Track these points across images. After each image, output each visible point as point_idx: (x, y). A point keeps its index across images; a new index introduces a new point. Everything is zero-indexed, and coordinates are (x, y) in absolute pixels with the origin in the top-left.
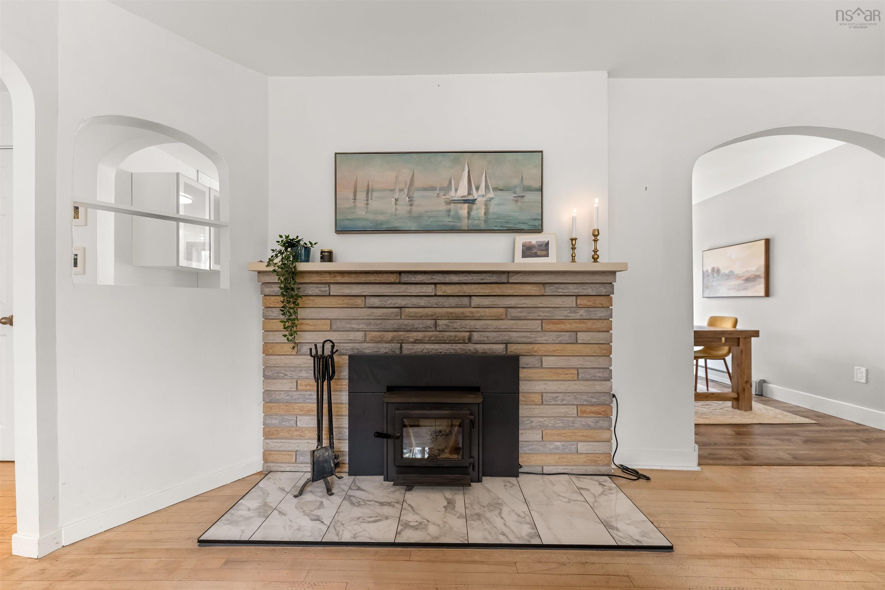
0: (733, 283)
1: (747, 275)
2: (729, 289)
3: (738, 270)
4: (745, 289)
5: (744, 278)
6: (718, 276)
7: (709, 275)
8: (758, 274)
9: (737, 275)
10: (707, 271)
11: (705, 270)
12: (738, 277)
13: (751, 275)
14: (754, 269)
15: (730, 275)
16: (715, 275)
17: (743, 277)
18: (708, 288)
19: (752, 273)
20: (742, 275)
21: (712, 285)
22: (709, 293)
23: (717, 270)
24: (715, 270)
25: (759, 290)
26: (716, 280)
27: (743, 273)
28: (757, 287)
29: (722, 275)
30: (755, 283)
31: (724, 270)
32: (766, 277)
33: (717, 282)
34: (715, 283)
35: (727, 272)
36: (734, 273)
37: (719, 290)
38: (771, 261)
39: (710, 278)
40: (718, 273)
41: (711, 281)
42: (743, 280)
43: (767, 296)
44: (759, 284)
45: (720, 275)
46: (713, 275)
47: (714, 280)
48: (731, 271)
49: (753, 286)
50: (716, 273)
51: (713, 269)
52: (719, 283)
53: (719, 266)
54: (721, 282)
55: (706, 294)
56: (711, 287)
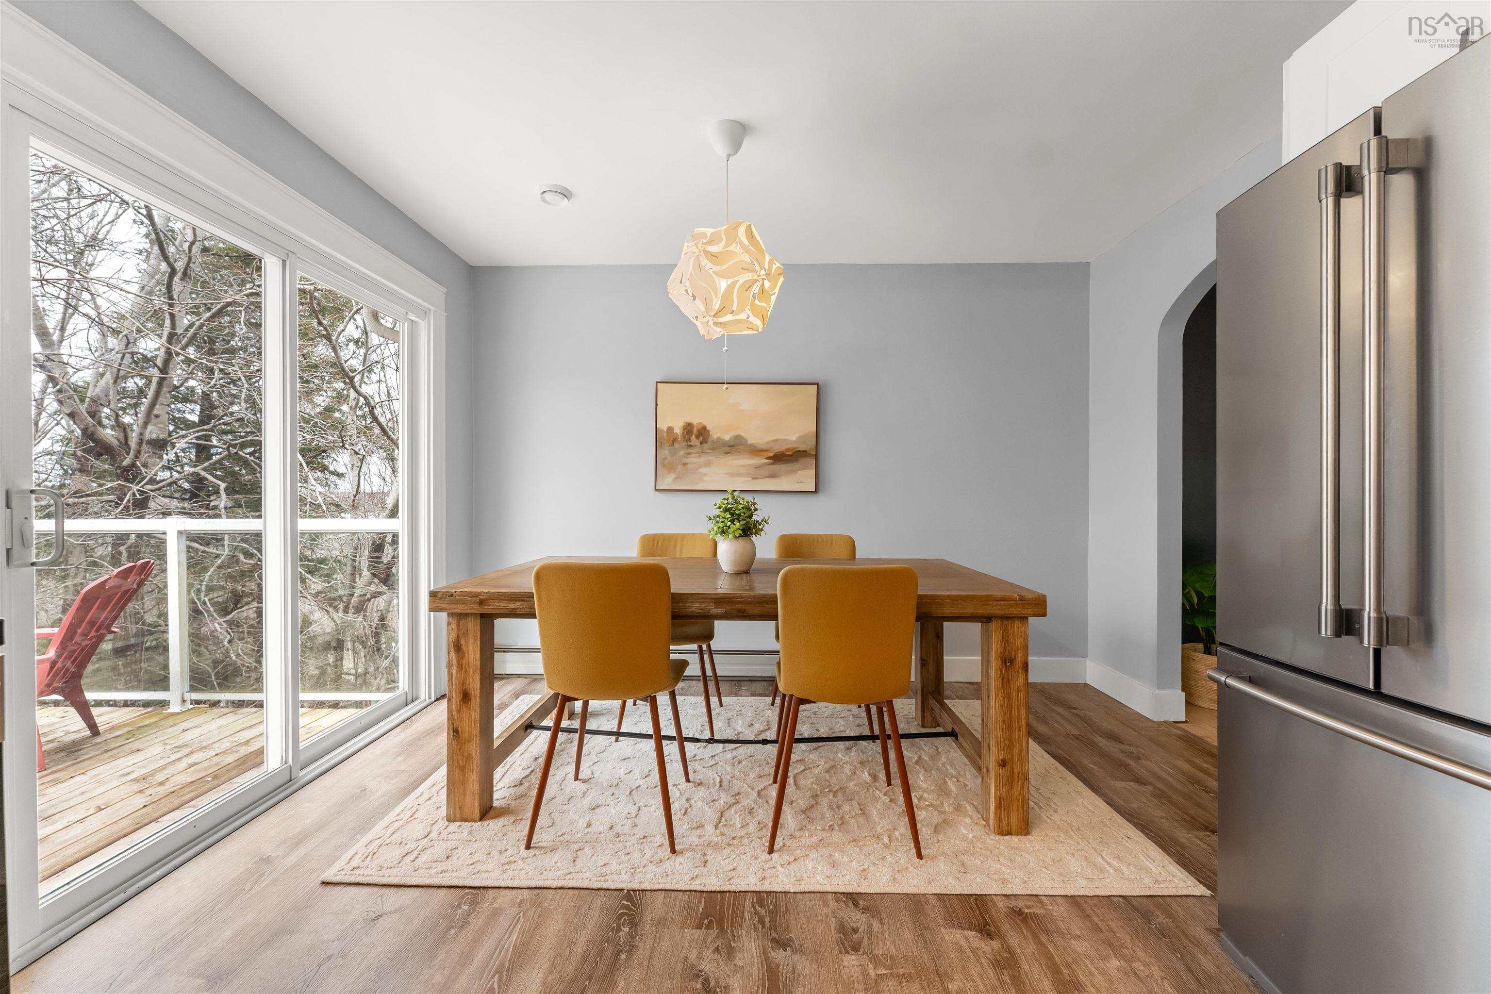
0: (742, 461)
1: (778, 448)
2: (733, 475)
3: (756, 436)
4: (772, 476)
5: (772, 455)
6: (702, 443)
7: (675, 440)
8: (802, 447)
9: (752, 446)
10: (670, 429)
11: (663, 426)
12: (756, 451)
13: (788, 450)
14: (794, 438)
15: (735, 446)
16: (694, 441)
17: (767, 451)
18: (671, 468)
19: (790, 446)
20: (765, 447)
21: (685, 464)
22: (674, 480)
23: (699, 431)
24: (695, 431)
25: (804, 479)
26: (697, 453)
27: (768, 443)
28: (801, 473)
29: (713, 442)
30: (796, 466)
31: (720, 431)
32: (817, 457)
33: (699, 457)
34: (693, 460)
35: (727, 437)
36: (746, 441)
37: (705, 475)
38: (821, 427)
39: (676, 445)
40: (701, 438)
41: (682, 453)
42: (767, 458)
43: (816, 491)
44: (804, 468)
45: (706, 442)
46: (689, 441)
47: (690, 451)
48: (738, 437)
49: (792, 472)
50: (697, 437)
51: (688, 428)
52: (703, 459)
53: (705, 423)
54: (711, 458)
55: (667, 481)
56: (680, 468)
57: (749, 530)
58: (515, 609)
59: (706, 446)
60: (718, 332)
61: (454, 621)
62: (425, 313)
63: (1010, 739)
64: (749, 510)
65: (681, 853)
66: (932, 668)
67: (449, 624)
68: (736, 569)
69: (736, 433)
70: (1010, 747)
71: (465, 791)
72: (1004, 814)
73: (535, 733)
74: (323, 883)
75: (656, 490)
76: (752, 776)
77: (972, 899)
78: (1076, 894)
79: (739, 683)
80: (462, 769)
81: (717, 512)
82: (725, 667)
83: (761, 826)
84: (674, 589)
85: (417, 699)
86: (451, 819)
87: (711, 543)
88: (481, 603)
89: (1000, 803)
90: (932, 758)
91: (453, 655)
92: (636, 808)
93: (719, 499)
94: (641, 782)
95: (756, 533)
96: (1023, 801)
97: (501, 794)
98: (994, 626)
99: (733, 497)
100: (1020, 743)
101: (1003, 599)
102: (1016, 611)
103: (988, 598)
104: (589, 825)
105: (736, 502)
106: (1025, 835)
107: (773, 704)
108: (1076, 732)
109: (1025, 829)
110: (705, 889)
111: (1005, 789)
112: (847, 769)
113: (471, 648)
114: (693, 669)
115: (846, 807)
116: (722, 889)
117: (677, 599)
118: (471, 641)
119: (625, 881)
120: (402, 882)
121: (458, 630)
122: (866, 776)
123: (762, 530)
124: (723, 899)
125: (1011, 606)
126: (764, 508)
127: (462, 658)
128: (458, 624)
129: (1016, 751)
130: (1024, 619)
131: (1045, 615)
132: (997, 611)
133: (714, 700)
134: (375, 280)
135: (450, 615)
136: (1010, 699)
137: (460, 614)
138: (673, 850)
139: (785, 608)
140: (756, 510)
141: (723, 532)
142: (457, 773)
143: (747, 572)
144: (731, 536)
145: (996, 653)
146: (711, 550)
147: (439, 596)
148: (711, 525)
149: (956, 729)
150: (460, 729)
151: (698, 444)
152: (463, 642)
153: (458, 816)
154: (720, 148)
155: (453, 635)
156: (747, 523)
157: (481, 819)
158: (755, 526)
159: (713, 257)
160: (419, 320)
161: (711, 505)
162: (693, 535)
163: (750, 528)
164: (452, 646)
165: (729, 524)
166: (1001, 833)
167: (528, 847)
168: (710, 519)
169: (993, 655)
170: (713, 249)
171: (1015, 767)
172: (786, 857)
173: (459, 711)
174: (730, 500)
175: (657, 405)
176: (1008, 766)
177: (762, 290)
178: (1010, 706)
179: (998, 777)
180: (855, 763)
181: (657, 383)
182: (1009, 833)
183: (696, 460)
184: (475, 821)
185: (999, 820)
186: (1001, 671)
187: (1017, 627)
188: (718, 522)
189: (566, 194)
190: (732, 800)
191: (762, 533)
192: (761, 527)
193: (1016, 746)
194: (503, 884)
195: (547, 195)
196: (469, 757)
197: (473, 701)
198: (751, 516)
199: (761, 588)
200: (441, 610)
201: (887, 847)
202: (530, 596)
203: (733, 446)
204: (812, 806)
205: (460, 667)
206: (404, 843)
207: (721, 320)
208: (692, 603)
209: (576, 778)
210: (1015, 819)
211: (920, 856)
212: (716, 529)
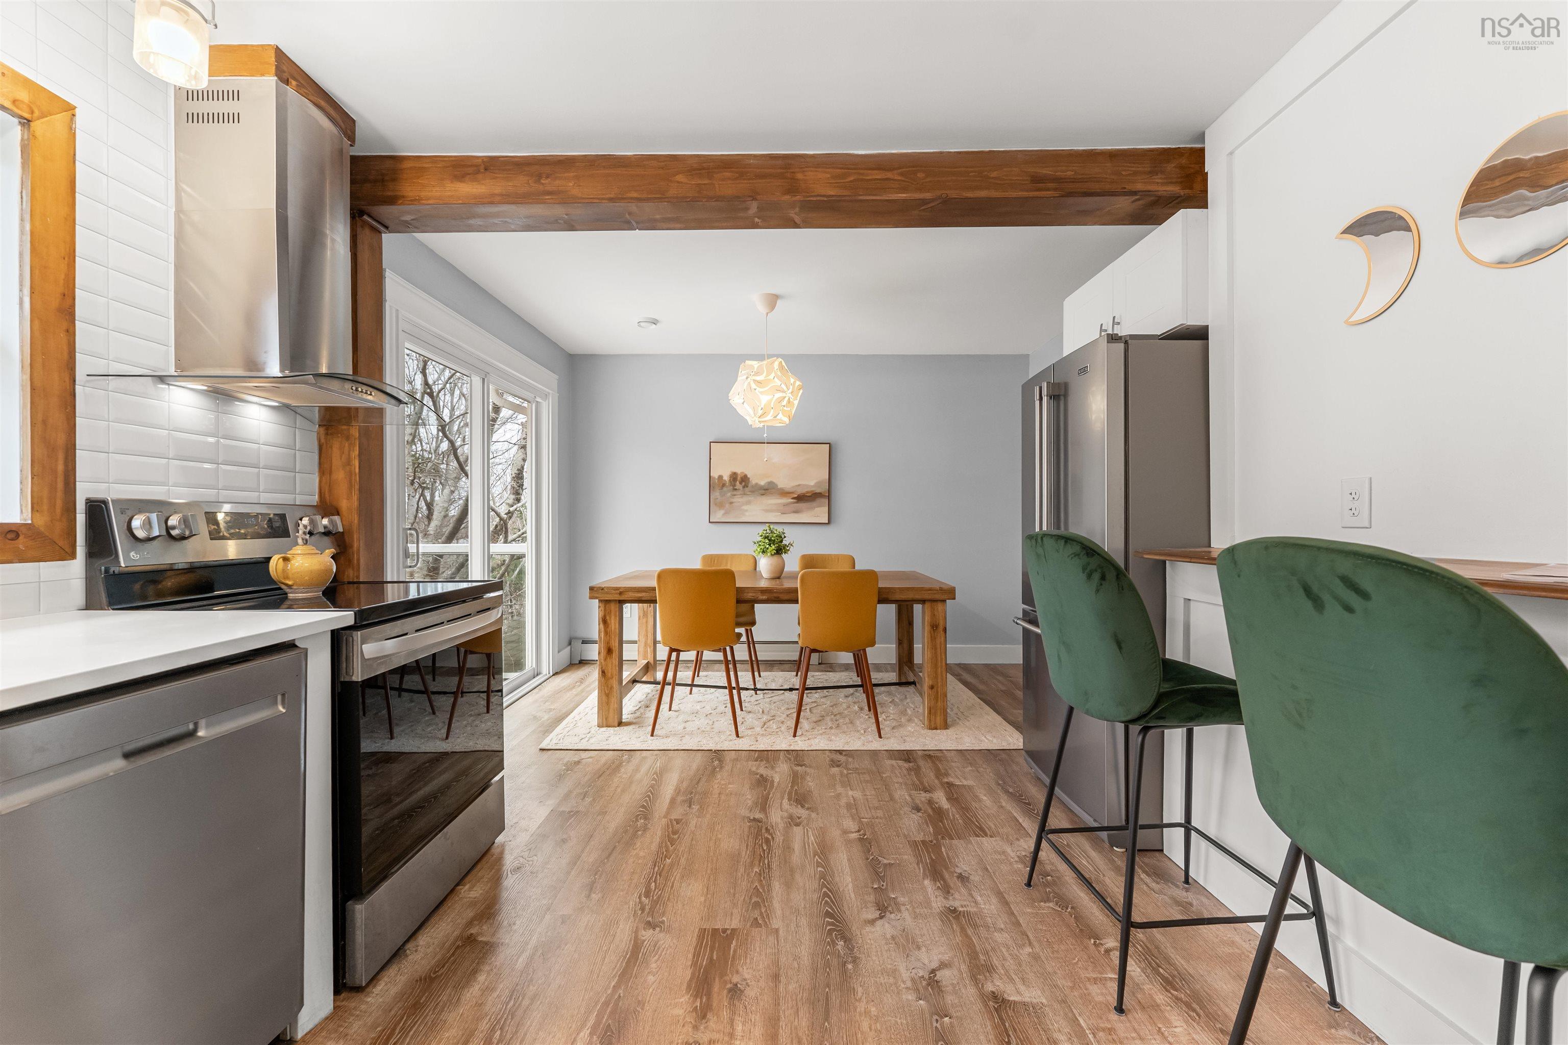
0: (774, 501)
1: (800, 491)
2: (767, 511)
3: (783, 483)
4: (796, 512)
5: (796, 496)
6: (744, 487)
7: (724, 485)
8: (818, 491)
9: (782, 489)
10: (720, 477)
11: (715, 475)
12: (784, 493)
13: (807, 492)
14: (812, 483)
15: (768, 490)
16: (738, 486)
17: (792, 493)
18: (721, 505)
19: (809, 490)
20: (791, 490)
21: (731, 503)
22: (726, 513)
23: (742, 478)
24: (739, 478)
25: (819, 513)
26: (741, 494)
27: (793, 487)
28: (818, 510)
29: (752, 486)
30: (814, 504)
31: (758, 478)
32: (829, 497)
33: (742, 497)
34: (738, 500)
35: (762, 483)
36: (777, 485)
37: (747, 511)
38: (833, 475)
39: (725, 489)
40: (743, 484)
41: (729, 494)
42: (793, 498)
43: (829, 523)
44: (820, 506)
45: (747, 487)
46: (735, 485)
47: (735, 493)
48: (771, 483)
49: (813, 508)
50: (741, 483)
51: (734, 476)
52: (745, 499)
53: (746, 473)
54: (751, 498)
55: (719, 516)
56: (727, 506)
57: (780, 550)
58: (642, 597)
59: (746, 489)
60: (761, 425)
61: (602, 605)
62: (546, 396)
63: (936, 673)
64: (781, 538)
65: (742, 737)
66: (905, 645)
67: (599, 607)
68: (772, 576)
69: (769, 480)
70: (936, 677)
71: (609, 709)
72: (933, 717)
73: (638, 685)
74: (541, 749)
75: (710, 522)
76: (783, 709)
77: (905, 752)
78: (963, 749)
79: (772, 664)
80: (607, 695)
81: (760, 539)
82: (763, 654)
83: (789, 728)
84: (737, 586)
85: (540, 674)
86: (600, 726)
87: (752, 561)
88: (621, 593)
89: (930, 711)
90: (901, 700)
91: (602, 626)
92: (712, 721)
93: (760, 529)
94: (712, 712)
95: (785, 553)
96: (943, 709)
97: (627, 713)
98: (927, 605)
99: (770, 529)
100: (942, 676)
101: (930, 590)
102: (937, 597)
103: (922, 589)
104: (684, 728)
105: (772, 532)
106: (945, 729)
107: (797, 675)
108: (1003, 688)
109: (946, 726)
110: (758, 749)
111: (933, 702)
112: (844, 706)
113: (613, 621)
114: (744, 638)
115: (841, 721)
116: (767, 749)
117: (740, 590)
118: (613, 617)
119: (712, 746)
120: (586, 748)
121: (605, 610)
122: (856, 708)
123: (789, 550)
124: (768, 755)
125: (935, 594)
126: (791, 536)
127: (607, 627)
128: (605, 606)
129: (939, 680)
130: (944, 601)
131: (954, 599)
132: (926, 597)
133: (756, 674)
134: (525, 381)
135: (600, 601)
136: (936, 649)
137: (607, 600)
138: (737, 736)
139: (802, 594)
140: (785, 537)
141: (763, 552)
142: (604, 698)
143: (779, 578)
144: (769, 554)
145: (928, 621)
146: (753, 565)
147: (595, 589)
148: (756, 547)
149: (916, 680)
150: (606, 671)
151: (741, 488)
152: (608, 618)
153: (605, 723)
154: (761, 308)
155: (602, 614)
156: (779, 546)
157: (618, 726)
158: (784, 548)
159: (759, 383)
160: (541, 401)
161: (756, 533)
162: (740, 555)
163: (781, 549)
164: (601, 620)
165: (767, 546)
166: (931, 728)
167: (652, 735)
168: (755, 543)
169: (926, 623)
170: (758, 378)
171: (939, 689)
172: (803, 738)
173: (605, 660)
174: (768, 531)
175: (710, 459)
176: (935, 690)
177: (789, 402)
178: (936, 653)
179: (929, 695)
180: (850, 703)
181: (710, 442)
182: (936, 729)
183: (740, 500)
184: (615, 727)
185: (930, 721)
186: (930, 632)
187: (940, 606)
188: (760, 545)
189: (655, 322)
190: (769, 718)
191: (789, 552)
192: (788, 548)
193: (939, 677)
194: (643, 749)
195: (642, 324)
196: (612, 688)
197: (614, 653)
198: (781, 541)
199: (788, 584)
200: (596, 598)
201: (862, 734)
202: (654, 589)
203: (767, 490)
204: (820, 720)
205: (606, 633)
206: (577, 735)
207: (762, 420)
208: (748, 593)
209: (670, 710)
210: (939, 720)
211: (880, 737)
212: (759, 549)
